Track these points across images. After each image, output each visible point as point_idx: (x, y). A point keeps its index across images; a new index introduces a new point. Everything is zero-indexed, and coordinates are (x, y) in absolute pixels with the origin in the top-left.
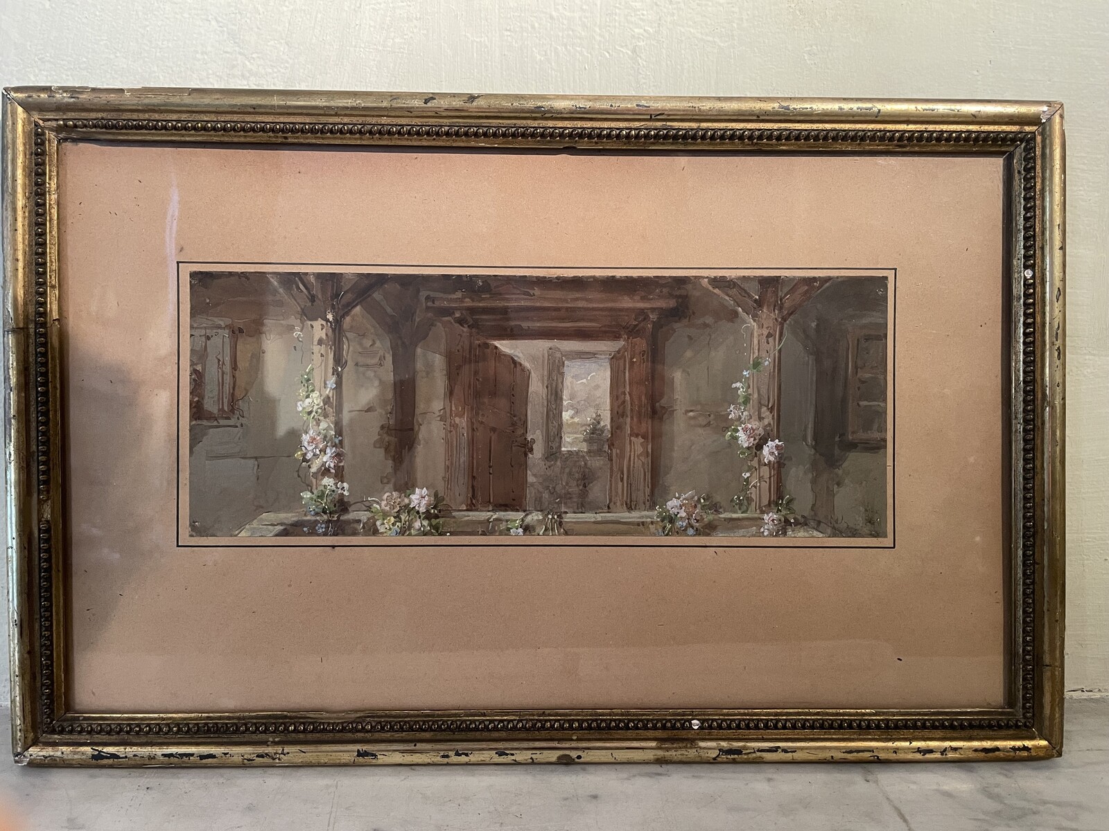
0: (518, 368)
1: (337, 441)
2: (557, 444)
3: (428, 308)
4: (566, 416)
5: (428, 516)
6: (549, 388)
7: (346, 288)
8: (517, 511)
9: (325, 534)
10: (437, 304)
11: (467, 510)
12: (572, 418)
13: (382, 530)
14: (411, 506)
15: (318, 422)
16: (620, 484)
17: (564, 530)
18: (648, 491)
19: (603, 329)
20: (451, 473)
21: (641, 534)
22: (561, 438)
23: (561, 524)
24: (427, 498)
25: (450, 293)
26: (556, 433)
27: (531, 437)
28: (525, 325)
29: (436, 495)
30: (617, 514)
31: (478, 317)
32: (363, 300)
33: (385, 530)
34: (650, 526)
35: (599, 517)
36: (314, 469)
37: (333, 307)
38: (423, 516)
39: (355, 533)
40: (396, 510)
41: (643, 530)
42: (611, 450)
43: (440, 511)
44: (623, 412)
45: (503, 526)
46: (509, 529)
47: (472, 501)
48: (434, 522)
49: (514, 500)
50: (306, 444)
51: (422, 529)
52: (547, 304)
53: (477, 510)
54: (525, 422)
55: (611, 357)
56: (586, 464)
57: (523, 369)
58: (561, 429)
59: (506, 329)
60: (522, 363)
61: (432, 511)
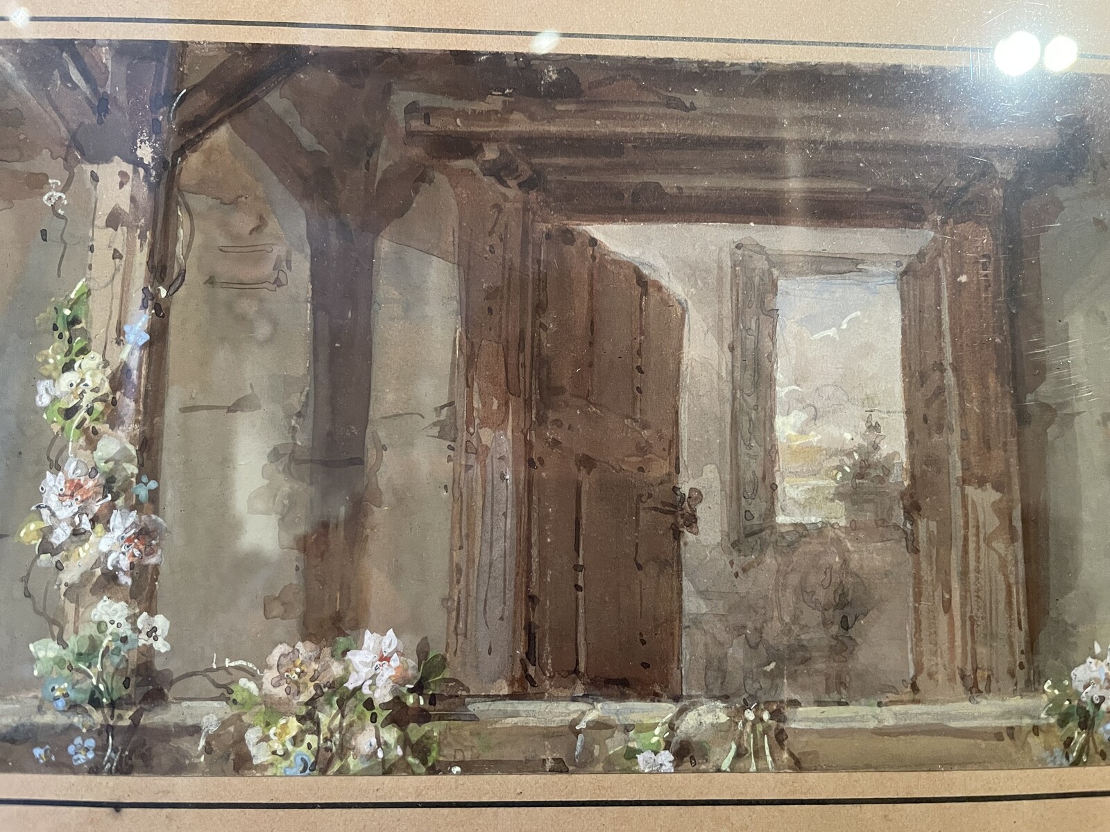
0: (654, 296)
1: (143, 493)
2: (764, 506)
3: (411, 134)
4: (786, 426)
5: (398, 714)
6: (738, 351)
7: (194, 80)
8: (656, 697)
9: (95, 769)
10: (437, 125)
11: (513, 697)
12: (802, 432)
13: (260, 755)
14: (350, 685)
15: (92, 439)
16: (943, 619)
17: (791, 754)
18: (1020, 637)
19: (879, 197)
20: (467, 585)
21: (1007, 763)
22: (774, 487)
23: (780, 738)
24: (395, 661)
25: (471, 99)
26: (759, 474)
27: (692, 484)
28: (670, 183)
29: (422, 652)
30: (937, 708)
31: (545, 161)
32: (239, 110)
33: (270, 758)
34: (1033, 740)
35: (889, 716)
36: (71, 574)
37: (155, 128)
38: (383, 715)
39: (179, 768)
40: (304, 698)
41: (1012, 750)
42: (913, 523)
43: (432, 700)
44: (941, 418)
45: (615, 745)
46: (631, 754)
47: (525, 670)
48: (416, 731)
49: (646, 665)
50: (52, 500)
51: (380, 754)
52: (727, 131)
53: (539, 696)
54: (674, 442)
55: (902, 269)
56: (845, 562)
57: (666, 302)
58: (773, 462)
59: (619, 195)
60: (664, 282)
61: (410, 700)
